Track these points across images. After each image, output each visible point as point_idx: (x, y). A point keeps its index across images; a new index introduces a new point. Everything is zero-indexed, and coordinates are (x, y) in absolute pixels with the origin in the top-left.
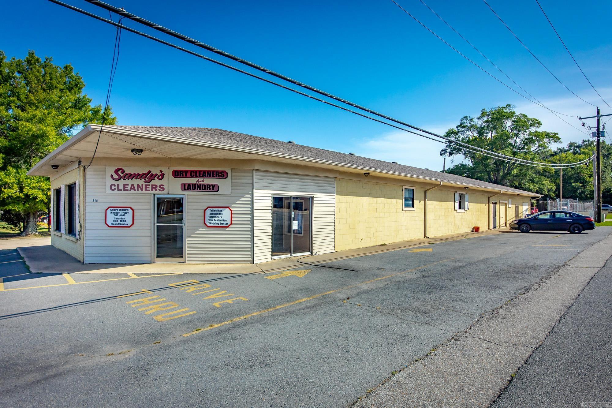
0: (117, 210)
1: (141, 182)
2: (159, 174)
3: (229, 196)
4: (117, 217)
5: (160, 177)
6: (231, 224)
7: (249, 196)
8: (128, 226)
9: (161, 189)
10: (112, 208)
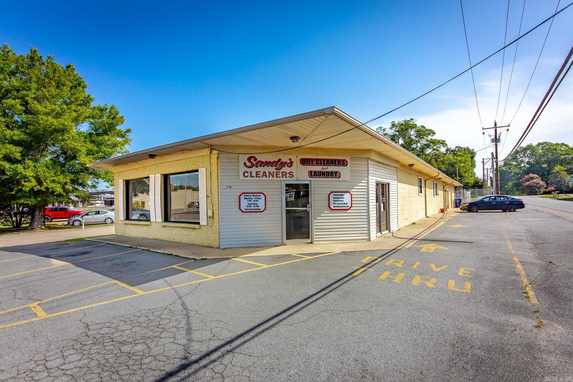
0: (251, 196)
1: (272, 169)
2: (288, 161)
3: (349, 181)
4: (250, 203)
5: (289, 165)
6: (351, 207)
7: (365, 182)
8: (261, 211)
9: (291, 176)
10: (246, 194)
